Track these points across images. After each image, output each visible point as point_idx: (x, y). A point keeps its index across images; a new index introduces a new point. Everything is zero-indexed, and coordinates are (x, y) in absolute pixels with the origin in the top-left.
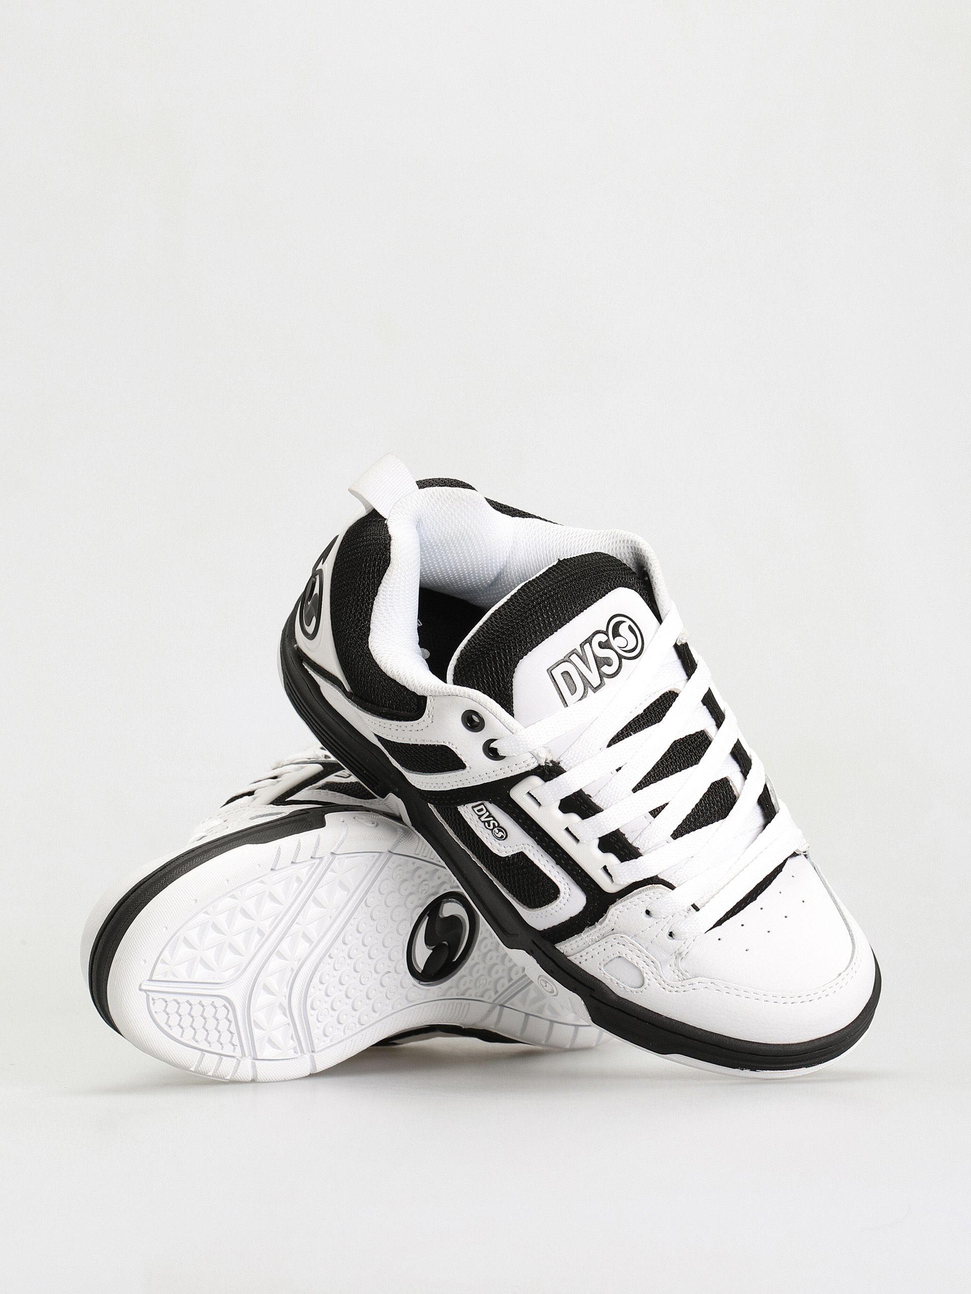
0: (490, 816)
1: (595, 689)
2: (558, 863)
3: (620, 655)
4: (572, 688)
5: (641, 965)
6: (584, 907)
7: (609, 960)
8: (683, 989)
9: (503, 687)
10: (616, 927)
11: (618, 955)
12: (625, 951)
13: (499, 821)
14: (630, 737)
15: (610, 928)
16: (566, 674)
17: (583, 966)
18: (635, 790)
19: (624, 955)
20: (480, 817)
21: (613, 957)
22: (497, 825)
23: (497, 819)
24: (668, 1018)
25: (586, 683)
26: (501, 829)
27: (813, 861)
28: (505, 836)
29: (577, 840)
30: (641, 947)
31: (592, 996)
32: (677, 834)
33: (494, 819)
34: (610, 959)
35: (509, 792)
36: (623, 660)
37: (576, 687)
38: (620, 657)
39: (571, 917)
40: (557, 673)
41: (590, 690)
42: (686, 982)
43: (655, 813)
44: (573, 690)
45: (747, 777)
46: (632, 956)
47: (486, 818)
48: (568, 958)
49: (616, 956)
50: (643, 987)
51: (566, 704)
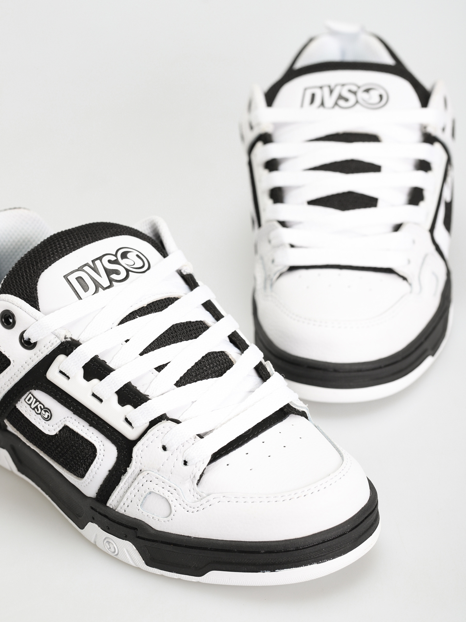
0: (37, 401)
1: (104, 289)
2: (91, 425)
3: (128, 269)
4: (86, 287)
5: (167, 494)
6: (117, 458)
7: (142, 499)
8: (202, 507)
9: (30, 292)
10: (143, 468)
11: (148, 491)
12: (152, 486)
13: (43, 403)
14: (136, 319)
15: (138, 470)
16: (80, 279)
17: (127, 514)
18: (141, 354)
19: (153, 490)
20: (30, 405)
21: (145, 494)
22: (42, 407)
23: (42, 402)
24: (196, 538)
25: (98, 285)
26: (47, 410)
27: (314, 423)
28: (50, 415)
29: (101, 401)
30: (163, 478)
31: (138, 537)
32: (179, 384)
33: (40, 403)
34: (143, 497)
35: (46, 375)
36: (130, 273)
37: (88, 287)
38: (128, 271)
39: (110, 471)
40: (72, 278)
41: (100, 289)
42: (204, 501)
43: (159, 369)
44: (85, 288)
45: (244, 352)
46: (158, 489)
47: (34, 404)
48: (116, 511)
49: (147, 493)
50: (172, 515)
51: (80, 298)
